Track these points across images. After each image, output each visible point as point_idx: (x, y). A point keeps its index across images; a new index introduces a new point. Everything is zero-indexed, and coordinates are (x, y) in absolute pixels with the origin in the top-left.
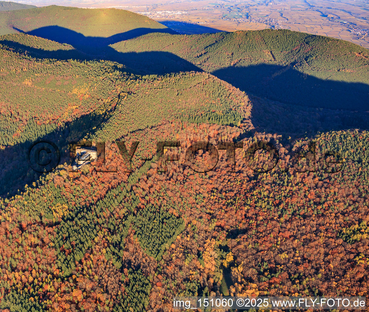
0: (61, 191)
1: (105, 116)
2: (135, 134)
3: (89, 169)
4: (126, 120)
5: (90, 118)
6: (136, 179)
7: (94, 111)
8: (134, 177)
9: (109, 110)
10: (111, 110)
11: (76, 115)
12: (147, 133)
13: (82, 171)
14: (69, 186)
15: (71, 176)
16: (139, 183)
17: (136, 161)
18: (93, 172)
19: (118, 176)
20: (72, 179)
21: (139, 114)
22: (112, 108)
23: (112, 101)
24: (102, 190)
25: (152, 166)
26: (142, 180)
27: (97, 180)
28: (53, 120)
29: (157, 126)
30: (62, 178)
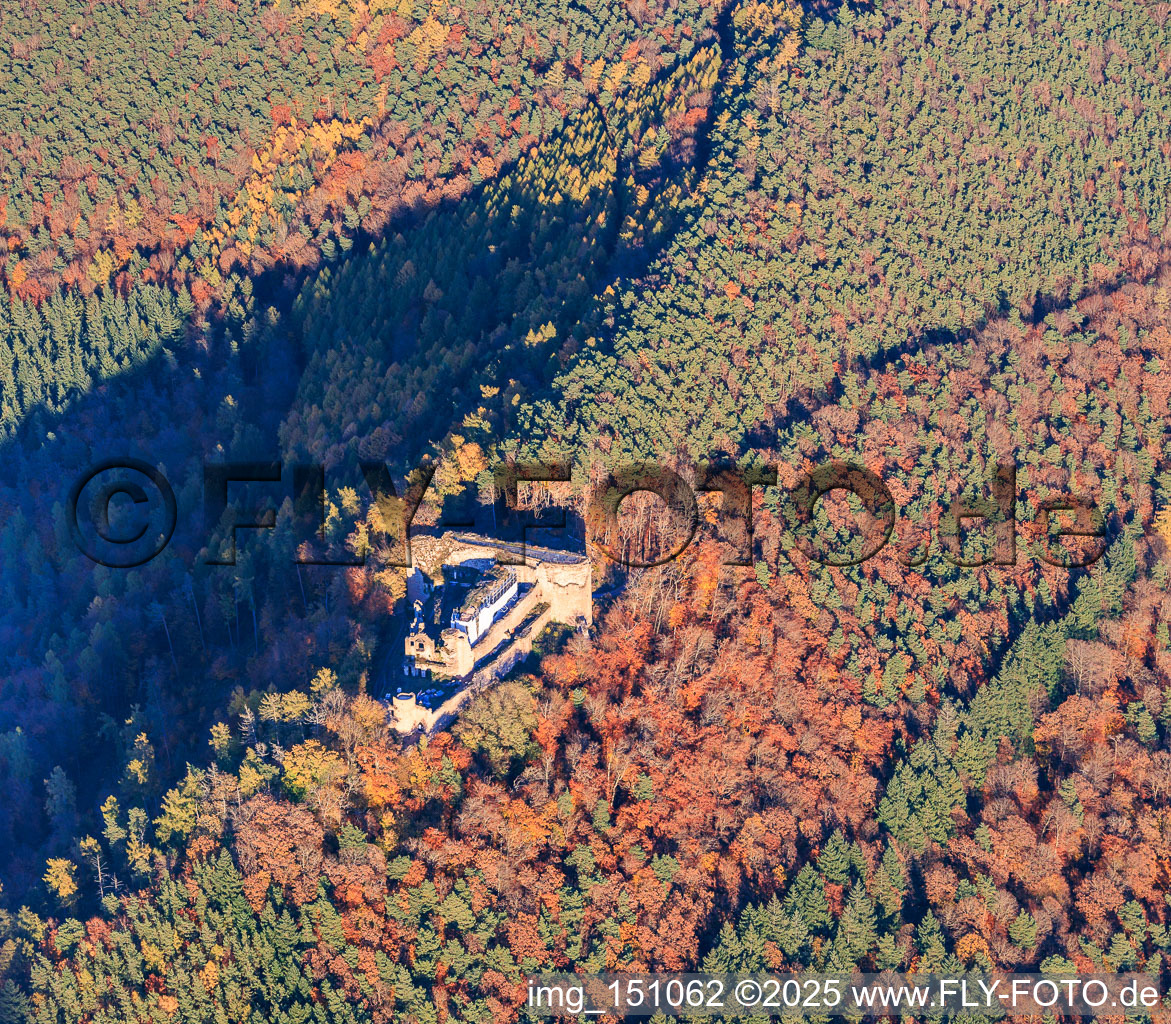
0: (307, 936)
1: (617, 222)
2: (906, 379)
3: (529, 721)
4: (811, 252)
5: (479, 228)
6: (949, 798)
7: (509, 168)
8: (930, 784)
9: (649, 159)
10: (665, 159)
11: (348, 211)
12: (1004, 358)
13: (471, 739)
14: (374, 893)
15: (377, 795)
16: (982, 831)
17: (937, 633)
18: (573, 752)
19: (790, 777)
20: (388, 819)
21: (917, 195)
22: (676, 144)
23: (662, 75)
24: (662, 915)
25: (1077, 667)
26: (1003, 805)
27: (613, 822)
28: (146, 253)
29: (1085, 294)
30: (307, 822)
